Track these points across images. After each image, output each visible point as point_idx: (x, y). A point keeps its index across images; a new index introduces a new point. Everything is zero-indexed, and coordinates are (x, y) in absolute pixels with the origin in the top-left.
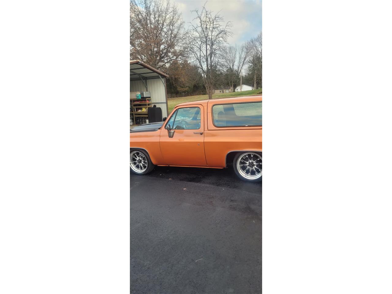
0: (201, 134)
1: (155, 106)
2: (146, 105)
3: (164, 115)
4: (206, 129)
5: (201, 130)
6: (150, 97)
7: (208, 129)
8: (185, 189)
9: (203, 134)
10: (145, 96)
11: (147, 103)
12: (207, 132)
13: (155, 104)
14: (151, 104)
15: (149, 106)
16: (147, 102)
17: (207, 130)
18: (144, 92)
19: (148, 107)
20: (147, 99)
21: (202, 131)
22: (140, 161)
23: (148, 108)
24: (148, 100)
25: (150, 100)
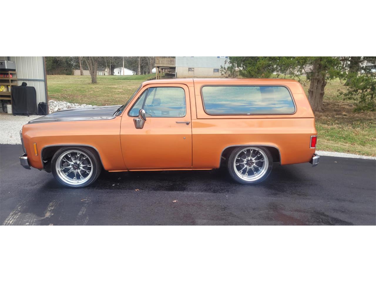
0: (188, 124)
1: (24, 84)
2: (7, 81)
3: (40, 98)
4: (194, 117)
5: (187, 119)
6: (14, 70)
7: (198, 118)
8: (175, 201)
9: (191, 123)
10: (6, 68)
11: (10, 79)
12: (195, 120)
13: (24, 81)
14: (16, 80)
15: (13, 84)
16: (11, 77)
17: (196, 118)
18: (6, 62)
19: (11, 84)
20: (10, 72)
21: (189, 120)
22: (77, 166)
23: (12, 86)
24: (11, 74)
25: (14, 74)
